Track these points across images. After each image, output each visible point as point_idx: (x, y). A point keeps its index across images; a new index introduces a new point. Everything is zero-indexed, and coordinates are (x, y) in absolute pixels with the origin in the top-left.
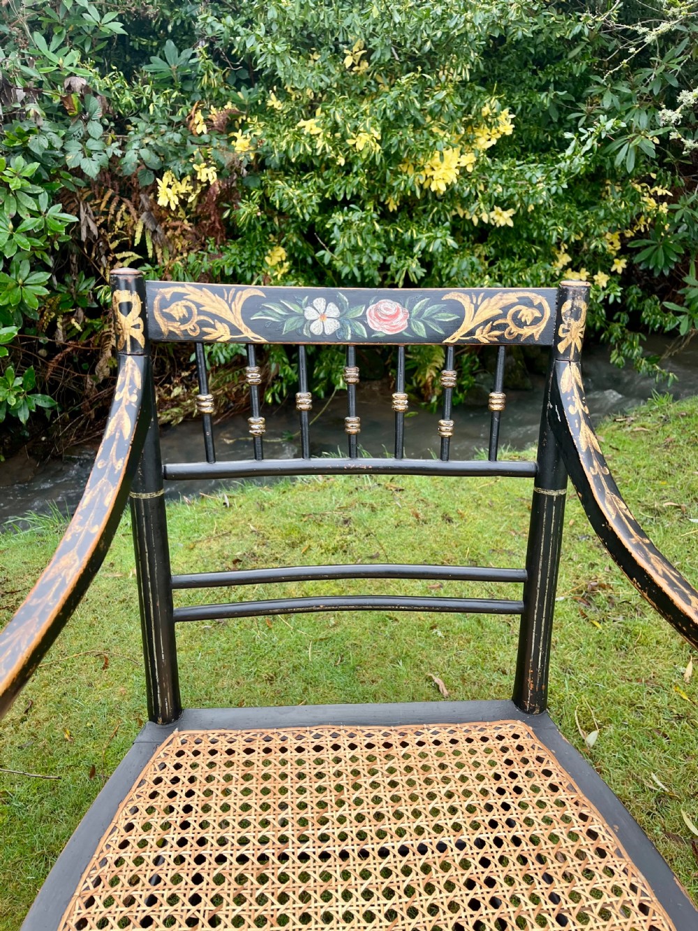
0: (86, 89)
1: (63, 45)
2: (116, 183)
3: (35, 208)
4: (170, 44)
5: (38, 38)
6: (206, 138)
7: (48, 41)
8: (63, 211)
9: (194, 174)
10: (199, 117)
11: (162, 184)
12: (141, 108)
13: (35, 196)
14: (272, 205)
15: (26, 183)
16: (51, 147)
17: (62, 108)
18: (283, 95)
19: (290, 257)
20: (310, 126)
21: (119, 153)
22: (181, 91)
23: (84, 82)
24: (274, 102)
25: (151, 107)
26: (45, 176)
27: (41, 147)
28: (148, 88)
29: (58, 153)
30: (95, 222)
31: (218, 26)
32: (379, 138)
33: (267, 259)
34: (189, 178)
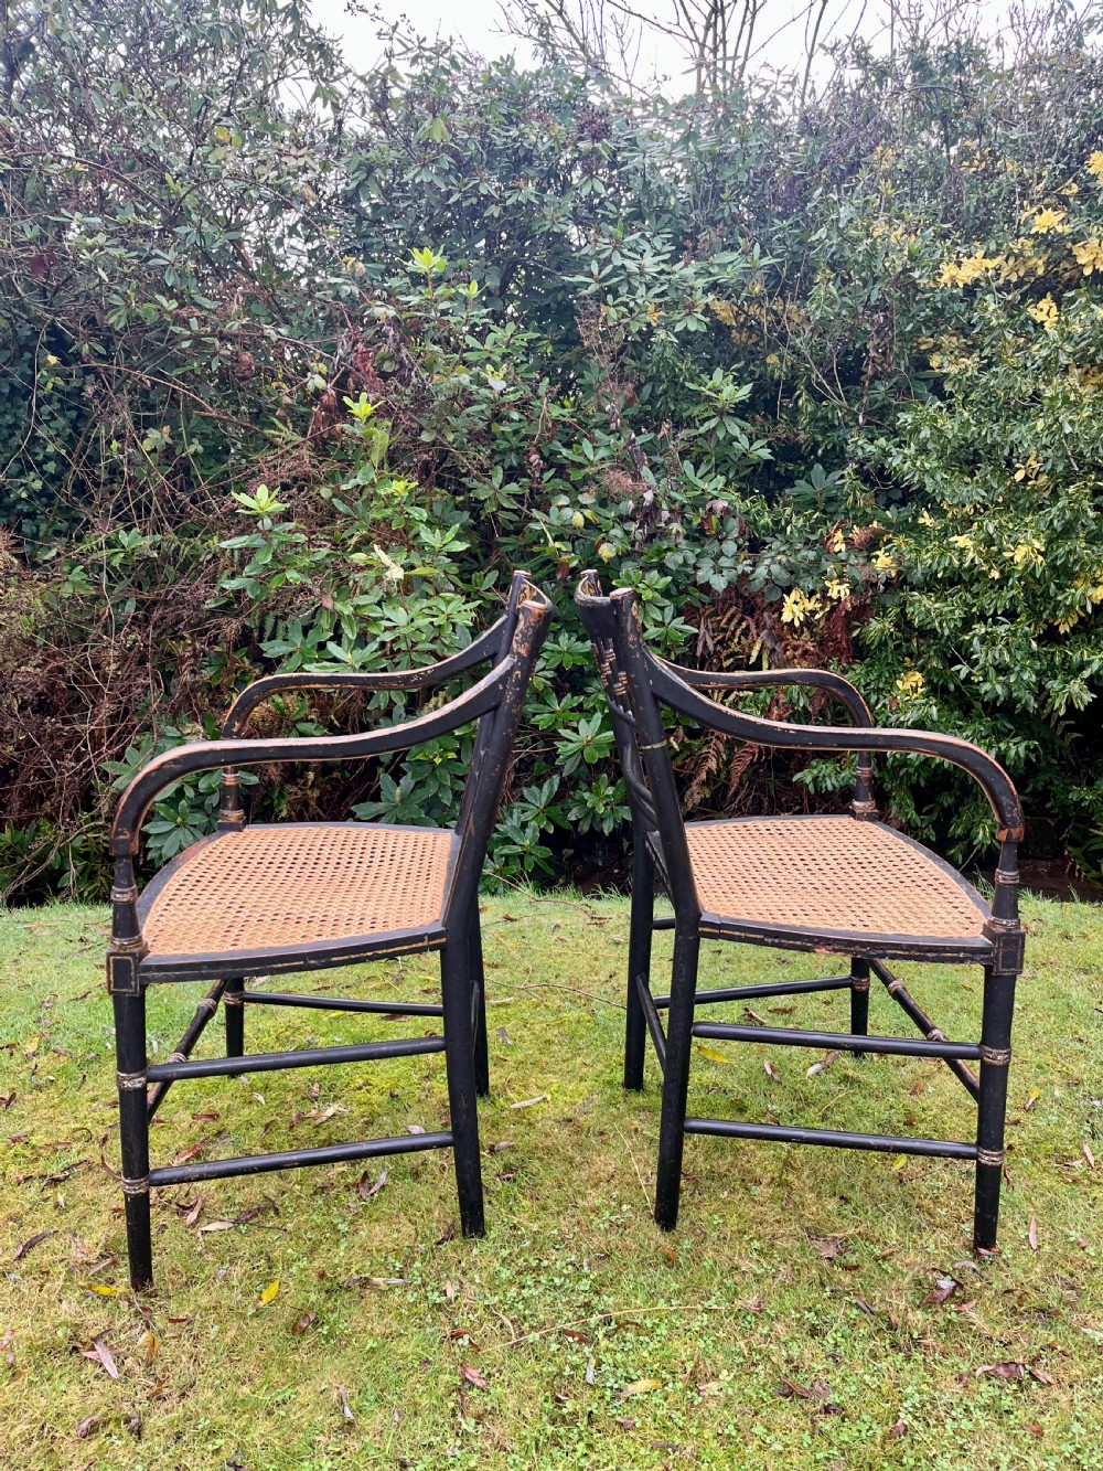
0: (726, 511)
1: (709, 472)
2: (741, 601)
3: (660, 619)
4: (818, 467)
5: (688, 466)
6: (843, 556)
7: (696, 469)
8: (685, 623)
9: (825, 590)
10: (839, 536)
11: (789, 600)
12: (778, 529)
13: (662, 609)
14: (909, 623)
15: (657, 595)
16: (685, 564)
17: (701, 530)
18: (937, 512)
19: (928, 683)
20: (962, 541)
21: (749, 569)
22: (824, 512)
23: (726, 504)
24: (926, 519)
25: (789, 529)
26: (674, 591)
27: (675, 563)
28: (788, 510)
29: (690, 570)
30: (713, 638)
31: (870, 448)
32: (1043, 549)
33: (899, 683)
34: (818, 596)
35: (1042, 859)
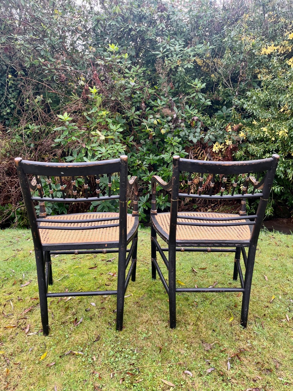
0: (198, 120)
1: (194, 108)
2: (201, 145)
3: (178, 151)
4: (225, 107)
5: (187, 107)
6: (230, 133)
7: (190, 107)
8: (185, 152)
9: (225, 142)
10: (230, 127)
11: (215, 145)
12: (213, 125)
13: (179, 147)
14: (249, 152)
15: (177, 144)
16: (185, 135)
17: (190, 125)
18: (258, 120)
20: (265, 129)
21: (203, 136)
22: (226, 120)
23: (197, 118)
24: (255, 122)
25: (216, 125)
26: (182, 142)
27: (183, 135)
28: (216, 119)
29: (187, 137)
30: (193, 156)
31: (239, 102)
32: (287, 132)
34: (223, 144)
35: (285, 218)
